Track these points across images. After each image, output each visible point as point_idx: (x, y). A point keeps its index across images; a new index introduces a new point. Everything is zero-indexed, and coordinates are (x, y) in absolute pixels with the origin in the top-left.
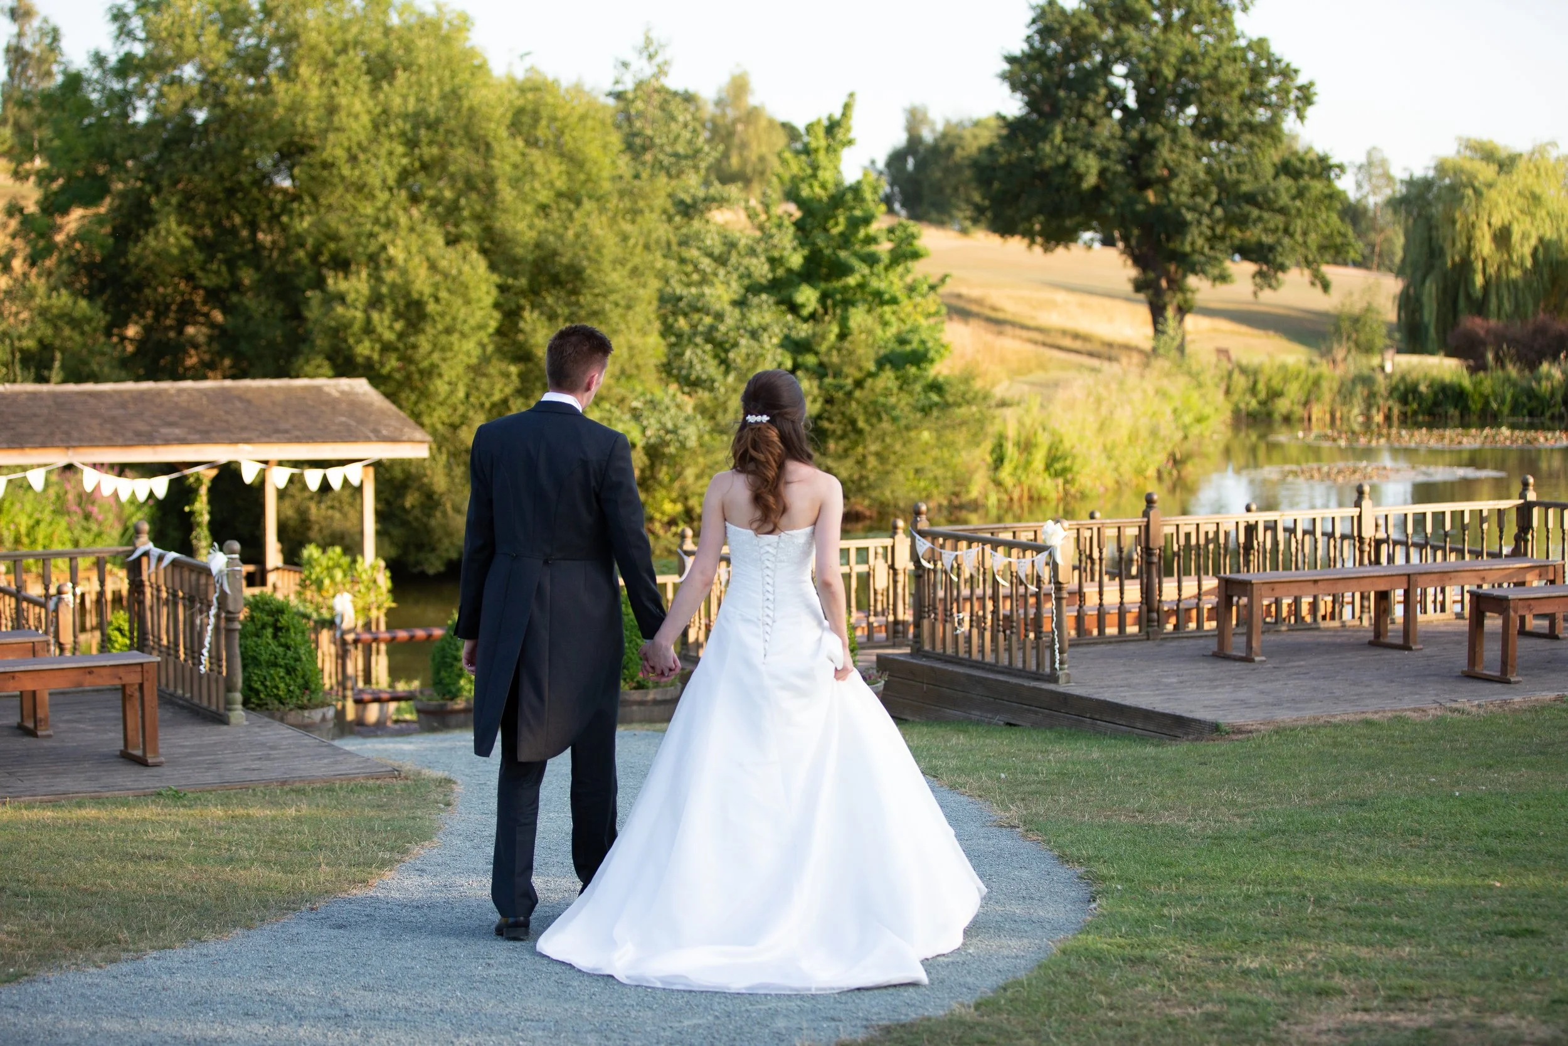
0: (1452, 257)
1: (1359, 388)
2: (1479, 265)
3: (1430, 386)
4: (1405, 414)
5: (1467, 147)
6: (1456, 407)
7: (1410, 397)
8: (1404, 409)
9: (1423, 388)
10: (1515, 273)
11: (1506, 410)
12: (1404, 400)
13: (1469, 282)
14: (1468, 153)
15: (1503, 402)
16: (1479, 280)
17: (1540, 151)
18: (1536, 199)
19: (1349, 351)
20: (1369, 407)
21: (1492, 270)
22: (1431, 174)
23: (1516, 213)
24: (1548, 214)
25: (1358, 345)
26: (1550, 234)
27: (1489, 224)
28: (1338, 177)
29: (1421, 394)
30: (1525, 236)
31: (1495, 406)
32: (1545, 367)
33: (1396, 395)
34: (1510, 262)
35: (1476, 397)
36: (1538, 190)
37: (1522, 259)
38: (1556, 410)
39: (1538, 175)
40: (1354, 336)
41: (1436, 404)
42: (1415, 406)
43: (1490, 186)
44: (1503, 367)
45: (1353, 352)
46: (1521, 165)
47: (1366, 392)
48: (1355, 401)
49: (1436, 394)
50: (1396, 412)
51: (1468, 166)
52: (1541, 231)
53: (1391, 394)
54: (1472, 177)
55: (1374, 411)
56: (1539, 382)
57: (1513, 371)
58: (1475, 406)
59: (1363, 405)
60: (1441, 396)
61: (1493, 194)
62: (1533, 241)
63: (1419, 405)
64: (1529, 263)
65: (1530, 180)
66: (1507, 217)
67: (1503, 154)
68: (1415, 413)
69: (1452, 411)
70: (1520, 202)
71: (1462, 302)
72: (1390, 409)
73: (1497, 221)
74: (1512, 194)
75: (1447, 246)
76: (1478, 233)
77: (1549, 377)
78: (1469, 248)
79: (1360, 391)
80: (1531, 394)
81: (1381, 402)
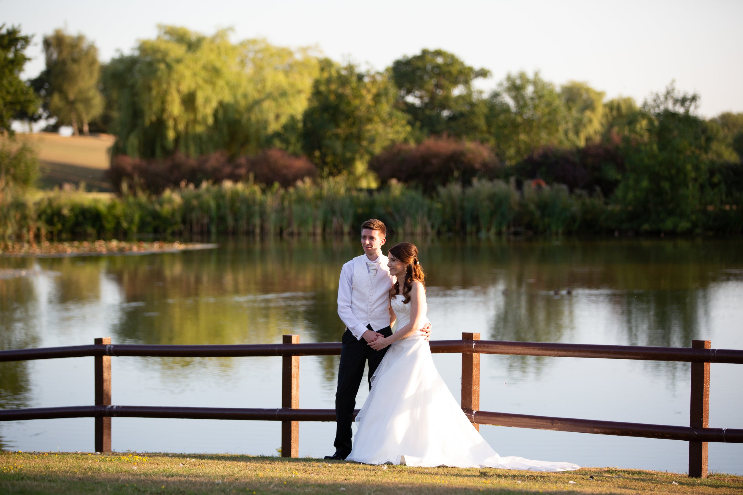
0: (149, 118)
1: (12, 213)
2: (171, 123)
3: (72, 209)
4: (51, 233)
5: (166, 33)
6: (93, 226)
7: (56, 219)
8: (50, 228)
9: (66, 212)
10: (199, 129)
11: (134, 229)
12: (50, 222)
13: (164, 137)
14: (167, 37)
15: (131, 222)
16: (171, 135)
17: (221, 34)
18: (216, 72)
19: (7, 184)
20: (21, 227)
21: (181, 127)
22: (136, 53)
23: (201, 82)
24: (228, 83)
25: (15, 178)
26: (228, 98)
27: (178, 91)
28: (23, 47)
29: (64, 216)
30: (207, 100)
31: (125, 225)
32: (167, 193)
33: (44, 217)
34: (195, 121)
35: (110, 218)
36: (218, 64)
37: (205, 118)
38: (176, 228)
39: (219, 54)
40: (12, 171)
41: (77, 224)
42: (59, 226)
43: (179, 61)
44: (135, 195)
45: (11, 184)
46: (205, 46)
47: (18, 216)
48: (9, 224)
49: (76, 216)
50: (43, 232)
51: (163, 46)
52: (220, 97)
53: (39, 217)
54: (165, 54)
55: (25, 231)
56: (161, 204)
57: (143, 197)
58: (109, 225)
59: (16, 227)
60: (81, 219)
61: (181, 68)
62: (214, 104)
63: (63, 225)
64: (210, 121)
65: (212, 57)
66: (193, 86)
67: (193, 38)
68: (60, 232)
69: (90, 230)
70: (204, 74)
71: (158, 152)
72: (39, 229)
73: (185, 88)
74: (198, 68)
75: (146, 108)
76: (169, 98)
77: (170, 201)
78: (163, 110)
79: (14, 214)
80: (156, 216)
81: (31, 223)
